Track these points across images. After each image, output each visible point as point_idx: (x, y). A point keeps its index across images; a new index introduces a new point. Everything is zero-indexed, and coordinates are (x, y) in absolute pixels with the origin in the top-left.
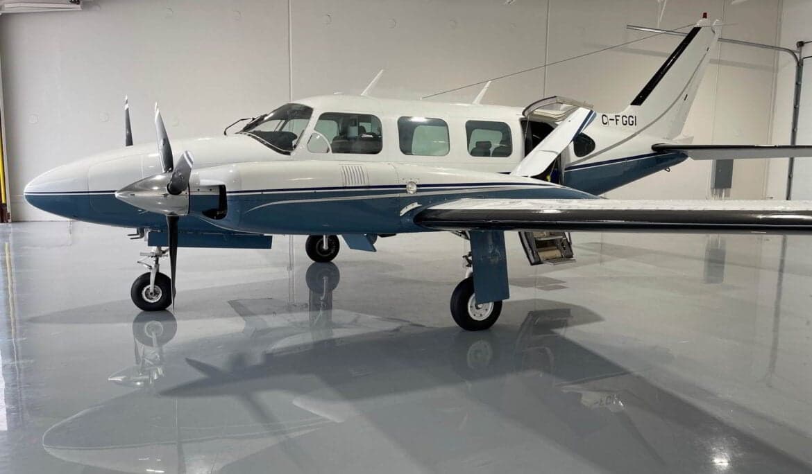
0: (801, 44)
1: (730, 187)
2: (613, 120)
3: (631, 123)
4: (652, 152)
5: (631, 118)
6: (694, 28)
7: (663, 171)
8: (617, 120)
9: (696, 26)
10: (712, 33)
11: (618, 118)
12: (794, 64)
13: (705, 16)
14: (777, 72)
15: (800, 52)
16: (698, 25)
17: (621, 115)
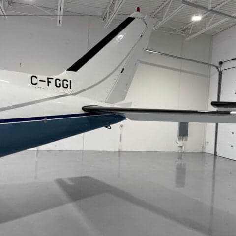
0: (221, 63)
1: (187, 135)
2: (45, 81)
3: (66, 86)
4: (83, 112)
5: (65, 82)
6: (129, 18)
7: (104, 128)
8: (48, 82)
9: (130, 16)
10: (145, 25)
11: (50, 80)
12: (218, 73)
13: (138, 10)
14: (210, 77)
15: (221, 68)
16: (132, 16)
17: (55, 78)
